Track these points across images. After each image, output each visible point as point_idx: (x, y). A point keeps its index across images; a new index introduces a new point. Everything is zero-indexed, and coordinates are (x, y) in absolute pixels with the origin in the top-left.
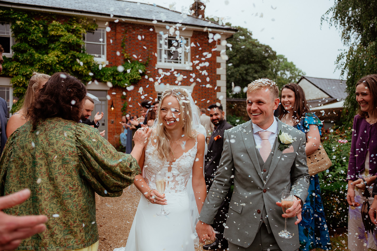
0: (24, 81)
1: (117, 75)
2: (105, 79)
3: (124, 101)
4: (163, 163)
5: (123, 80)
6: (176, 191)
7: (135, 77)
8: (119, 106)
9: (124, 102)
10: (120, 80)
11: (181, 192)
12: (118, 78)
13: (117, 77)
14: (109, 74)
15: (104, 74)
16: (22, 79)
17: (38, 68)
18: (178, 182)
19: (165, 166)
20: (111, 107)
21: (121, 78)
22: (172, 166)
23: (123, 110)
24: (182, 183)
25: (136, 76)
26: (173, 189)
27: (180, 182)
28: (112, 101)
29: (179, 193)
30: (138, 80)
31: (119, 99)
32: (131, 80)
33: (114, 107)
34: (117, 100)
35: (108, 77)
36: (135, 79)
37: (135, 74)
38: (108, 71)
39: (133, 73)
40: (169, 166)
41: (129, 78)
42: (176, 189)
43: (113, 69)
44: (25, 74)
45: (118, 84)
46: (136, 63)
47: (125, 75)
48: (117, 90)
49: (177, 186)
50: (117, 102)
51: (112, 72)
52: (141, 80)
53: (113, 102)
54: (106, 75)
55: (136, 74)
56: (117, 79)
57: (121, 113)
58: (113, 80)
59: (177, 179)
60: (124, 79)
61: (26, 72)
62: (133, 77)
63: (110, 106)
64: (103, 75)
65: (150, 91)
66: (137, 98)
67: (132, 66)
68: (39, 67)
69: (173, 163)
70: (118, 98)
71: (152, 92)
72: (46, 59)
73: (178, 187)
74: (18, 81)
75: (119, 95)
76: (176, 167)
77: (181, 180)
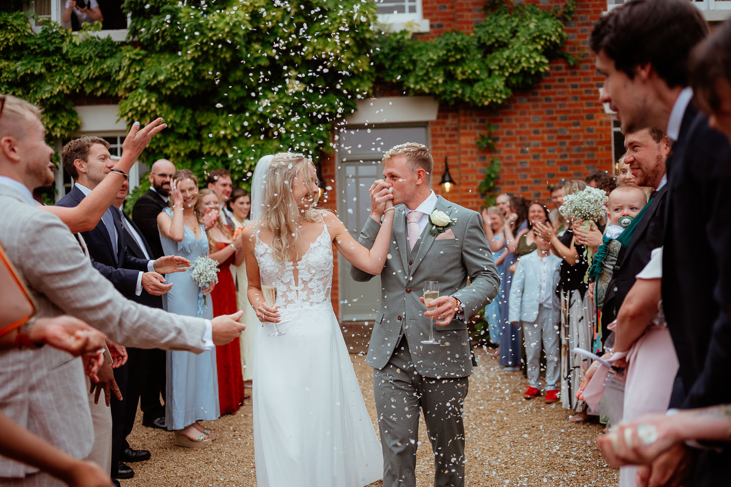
0: (153, 107)
1: (458, 63)
2: (416, 83)
3: (487, 156)
4: (283, 265)
5: (482, 80)
6: (311, 304)
7: (524, 65)
8: (472, 178)
9: (488, 161)
10: (470, 82)
11: (319, 305)
12: (463, 73)
13: (459, 70)
14: (431, 60)
15: (414, 63)
16: (144, 101)
17: (193, 59)
18: (313, 290)
19: (287, 269)
20: (444, 181)
21: (474, 72)
22: (297, 267)
23: (484, 189)
24: (319, 291)
25: (528, 60)
26: (306, 301)
27: (315, 290)
28: (446, 161)
29: (316, 306)
30: (538, 73)
31: (469, 150)
32: (511, 74)
33: (451, 181)
34: (463, 156)
35: (427, 73)
36: (525, 73)
37: (523, 52)
38: (427, 50)
39: (519, 50)
40: (293, 268)
41: (502, 68)
42: (311, 301)
43: (444, 42)
44: (155, 82)
45: (463, 95)
46: (528, 14)
47: (487, 62)
48: (462, 118)
49: (311, 296)
50: (463, 162)
51: (442, 53)
52: (547, 73)
53: (449, 163)
54: (420, 65)
55: (531, 52)
56: (460, 77)
57: (480, 200)
58: (445, 82)
59: (310, 285)
60: (484, 76)
61: (155, 76)
62: (519, 62)
63: (439, 178)
64: (411, 67)
65: (585, 115)
66: (533, 142)
67: (514, 24)
68: (196, 55)
69: (299, 263)
70: (467, 146)
71: (590, 117)
72: (215, 22)
73: (314, 298)
74: (135, 109)
75: (469, 134)
76: (304, 267)
77: (318, 286)
